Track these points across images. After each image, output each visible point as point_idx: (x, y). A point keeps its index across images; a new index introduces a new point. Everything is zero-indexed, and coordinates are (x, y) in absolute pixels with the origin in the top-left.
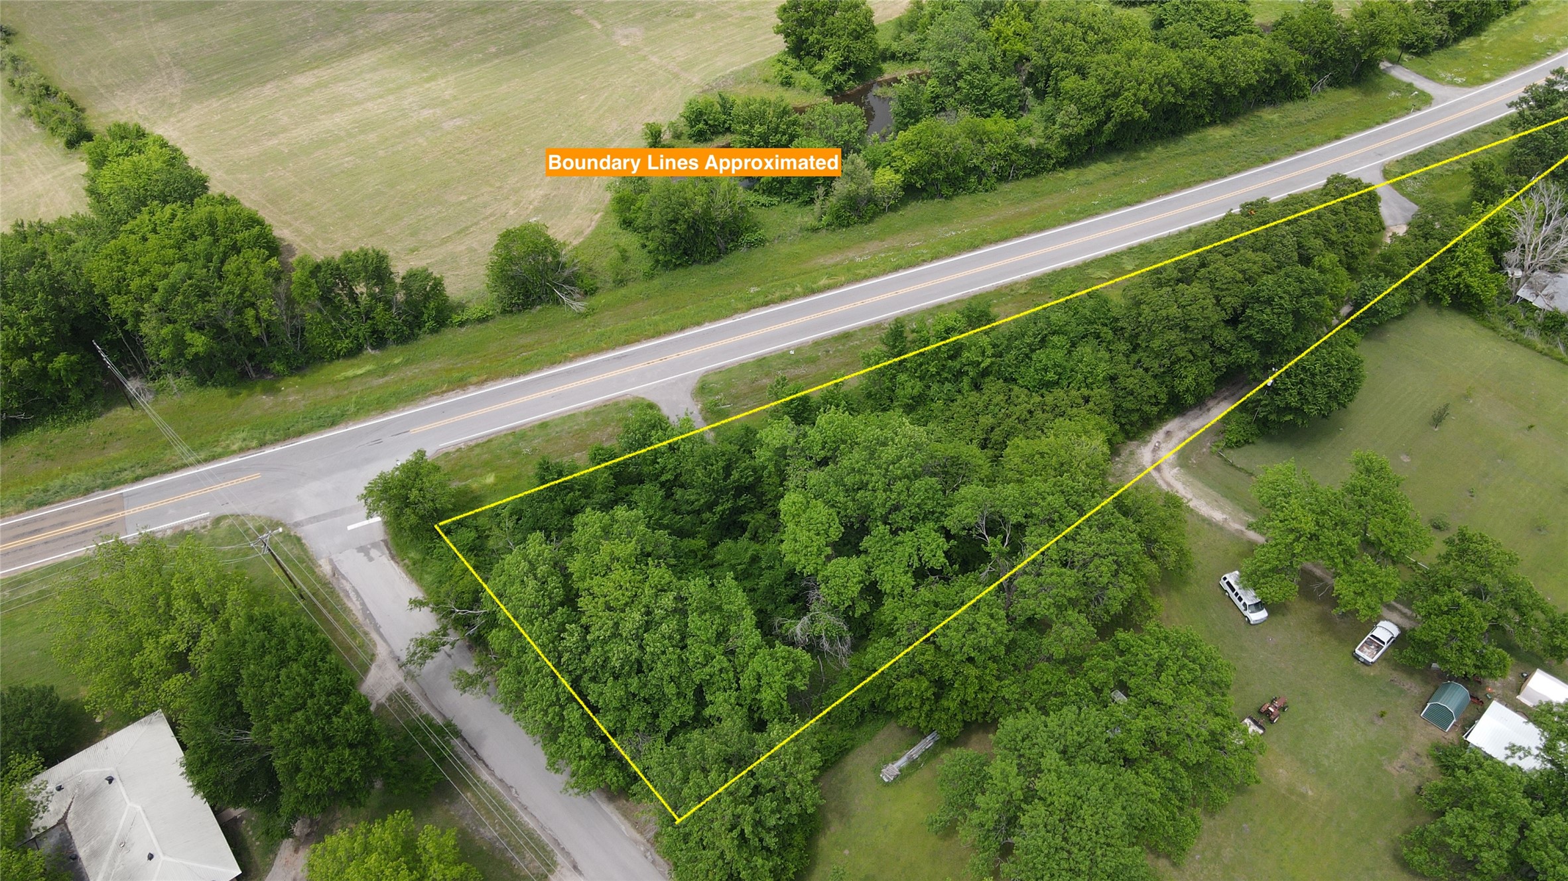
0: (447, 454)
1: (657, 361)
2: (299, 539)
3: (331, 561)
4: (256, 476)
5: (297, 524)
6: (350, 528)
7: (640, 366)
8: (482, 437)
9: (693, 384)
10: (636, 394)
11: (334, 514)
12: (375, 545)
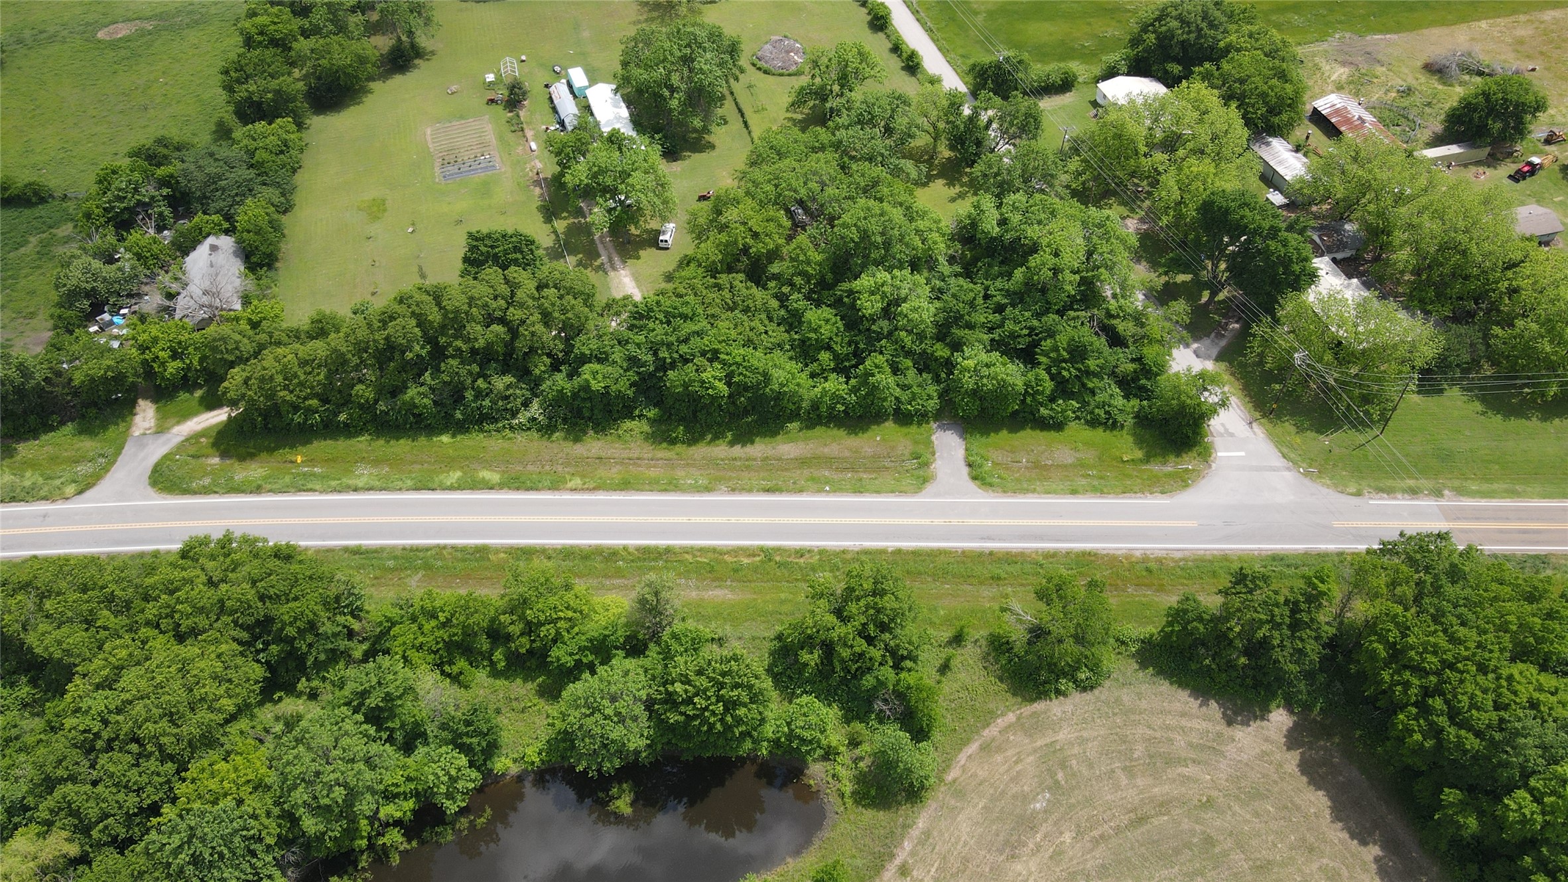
0: (1163, 492)
1: (955, 521)
2: (1284, 457)
3: (1255, 433)
4: (1336, 524)
5: (1288, 469)
6: (1243, 454)
7: (972, 522)
8: (1130, 498)
9: (930, 488)
10: (985, 494)
11: (1258, 469)
12: (1221, 435)
